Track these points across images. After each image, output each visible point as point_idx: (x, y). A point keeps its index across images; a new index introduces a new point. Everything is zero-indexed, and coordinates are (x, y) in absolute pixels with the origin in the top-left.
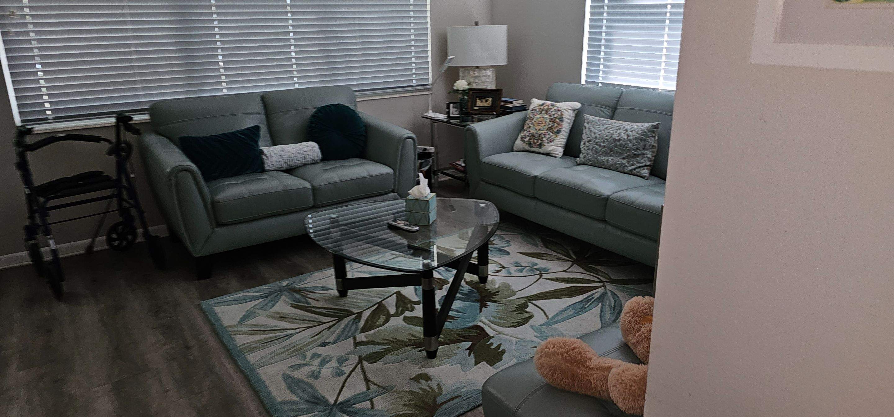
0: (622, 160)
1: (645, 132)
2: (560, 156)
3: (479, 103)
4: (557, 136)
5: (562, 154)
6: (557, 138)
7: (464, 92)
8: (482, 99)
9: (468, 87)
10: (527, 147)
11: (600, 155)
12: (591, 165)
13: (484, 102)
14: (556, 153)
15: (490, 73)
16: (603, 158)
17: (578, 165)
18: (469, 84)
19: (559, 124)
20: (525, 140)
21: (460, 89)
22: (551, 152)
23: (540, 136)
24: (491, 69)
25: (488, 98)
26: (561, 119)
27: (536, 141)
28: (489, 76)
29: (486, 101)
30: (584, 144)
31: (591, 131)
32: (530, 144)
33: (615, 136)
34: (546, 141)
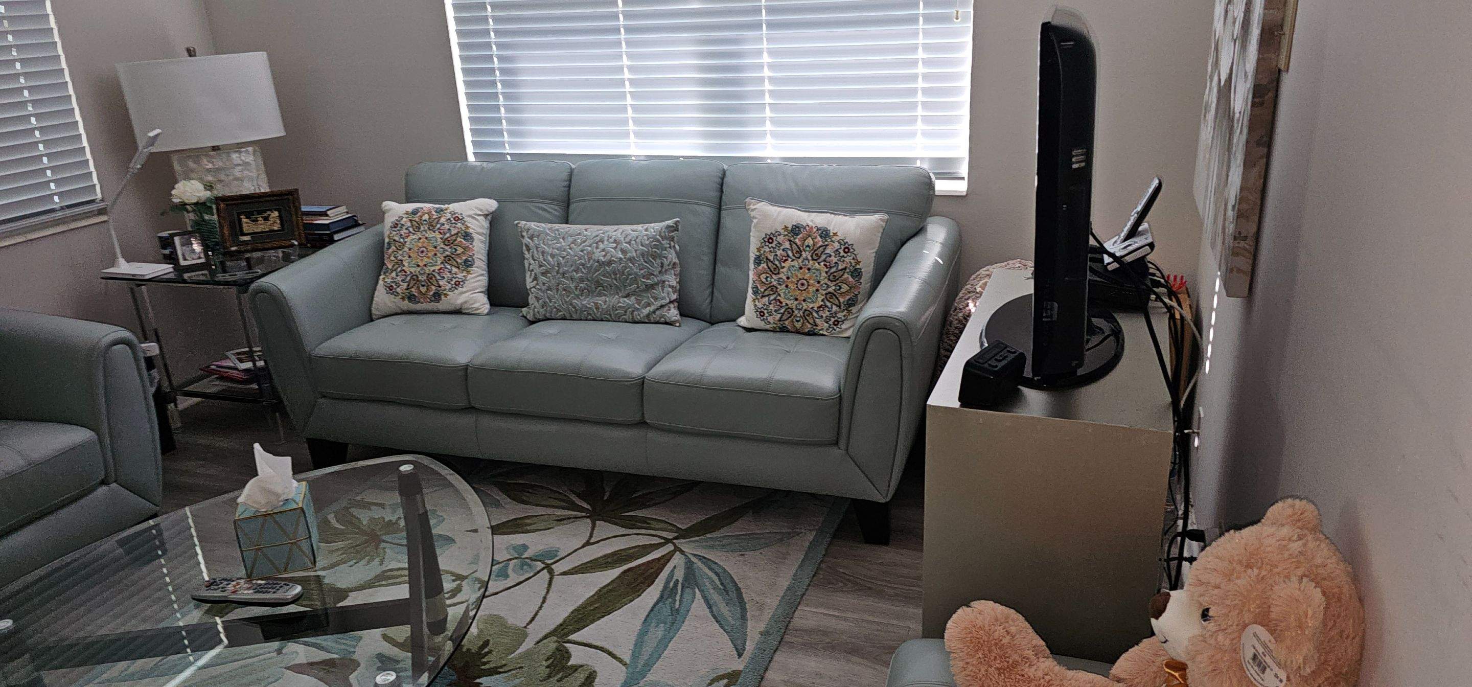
0: (625, 299)
1: (658, 241)
2: (486, 311)
4: (468, 272)
5: (488, 306)
6: (470, 276)
7: (201, 206)
8: (253, 217)
9: (208, 194)
10: (407, 305)
11: (577, 296)
12: (564, 319)
13: (261, 221)
14: (476, 305)
15: (248, 157)
16: (586, 302)
17: (532, 323)
18: (208, 187)
19: (466, 249)
20: (398, 290)
21: (187, 201)
22: (465, 306)
23: (430, 277)
24: (250, 149)
25: (269, 213)
26: (467, 236)
27: (423, 290)
28: (247, 164)
29: (266, 219)
30: (535, 279)
31: (543, 253)
32: (411, 298)
33: (599, 255)
34: (448, 286)
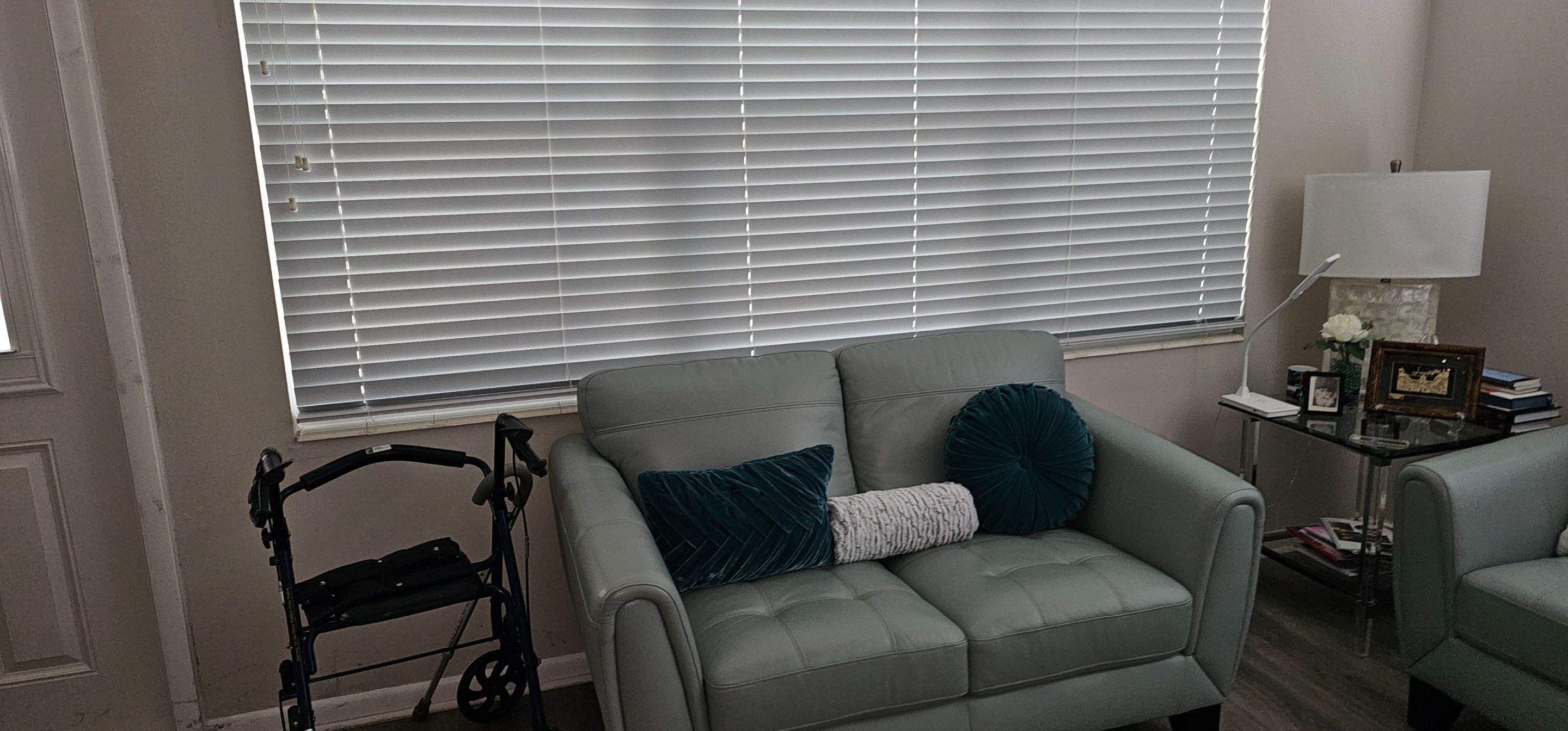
3: (1405, 382)
7: (1355, 347)
8: (1415, 373)
9: (1365, 334)
13: (1423, 378)
15: (1424, 296)
18: (1367, 326)
21: (1338, 338)
24: (1427, 288)
25: (1436, 371)
28: (1419, 305)
29: (1430, 378)
